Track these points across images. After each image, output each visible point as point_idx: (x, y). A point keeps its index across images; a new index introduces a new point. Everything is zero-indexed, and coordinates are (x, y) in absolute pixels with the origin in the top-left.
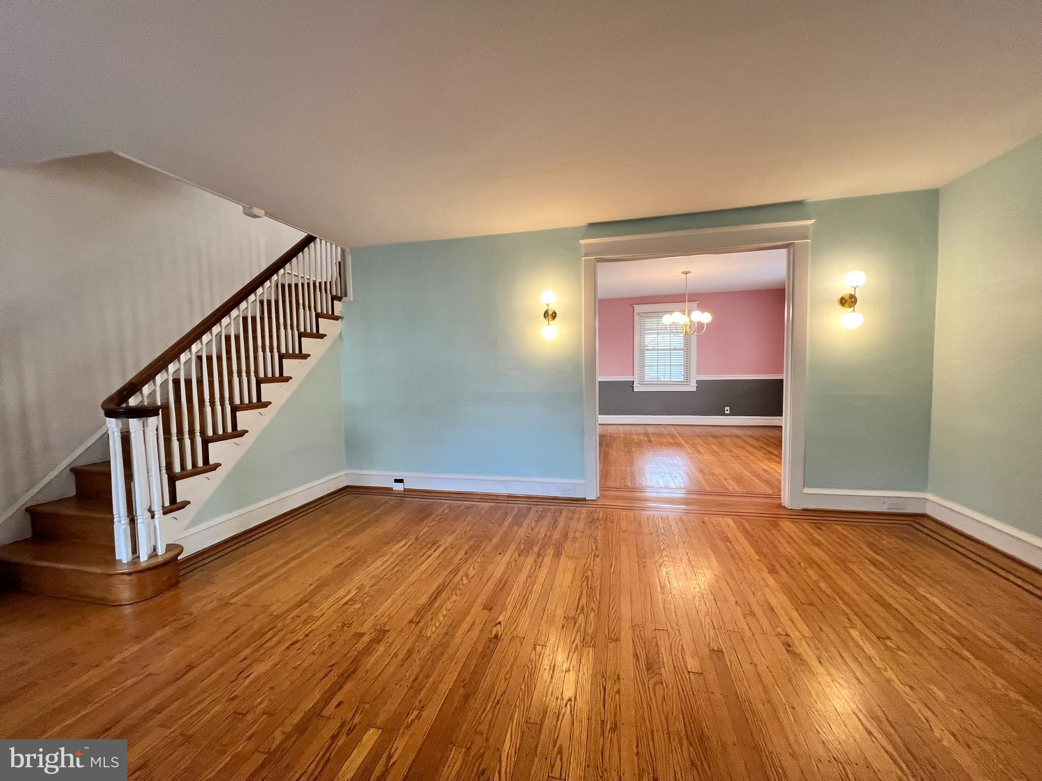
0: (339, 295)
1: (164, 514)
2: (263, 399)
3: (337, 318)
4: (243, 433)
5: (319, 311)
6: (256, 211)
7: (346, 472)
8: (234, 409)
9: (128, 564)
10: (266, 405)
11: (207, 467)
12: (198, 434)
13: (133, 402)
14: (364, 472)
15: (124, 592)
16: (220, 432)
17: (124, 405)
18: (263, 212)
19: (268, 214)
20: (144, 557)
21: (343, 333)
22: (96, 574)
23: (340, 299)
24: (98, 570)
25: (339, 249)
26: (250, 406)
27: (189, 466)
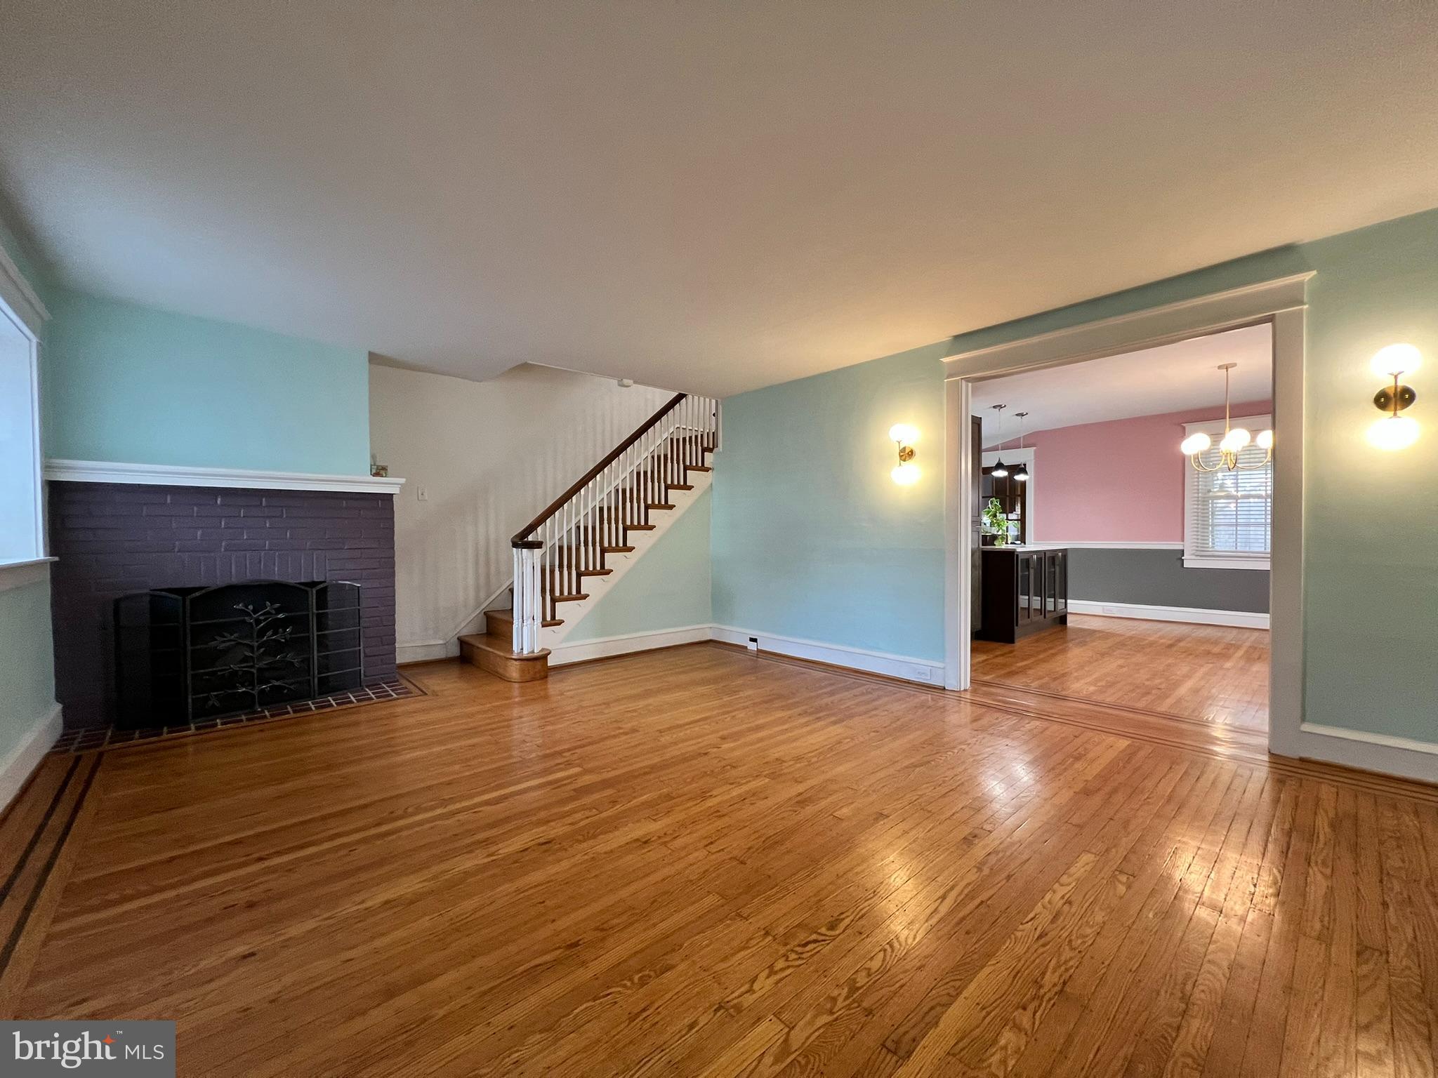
0: (711, 447)
1: (543, 626)
2: (629, 544)
3: (707, 470)
4: (608, 572)
5: (688, 463)
6: (626, 381)
7: (711, 625)
8: (603, 551)
9: (518, 654)
10: (631, 549)
11: (578, 596)
12: (574, 568)
13: (530, 538)
14: (723, 627)
15: (514, 671)
16: (591, 568)
17: (526, 539)
18: (632, 381)
19: (635, 382)
20: (525, 652)
21: (714, 484)
22: (500, 656)
23: (711, 450)
24: (502, 654)
25: (713, 401)
26: (617, 549)
27: (566, 593)
